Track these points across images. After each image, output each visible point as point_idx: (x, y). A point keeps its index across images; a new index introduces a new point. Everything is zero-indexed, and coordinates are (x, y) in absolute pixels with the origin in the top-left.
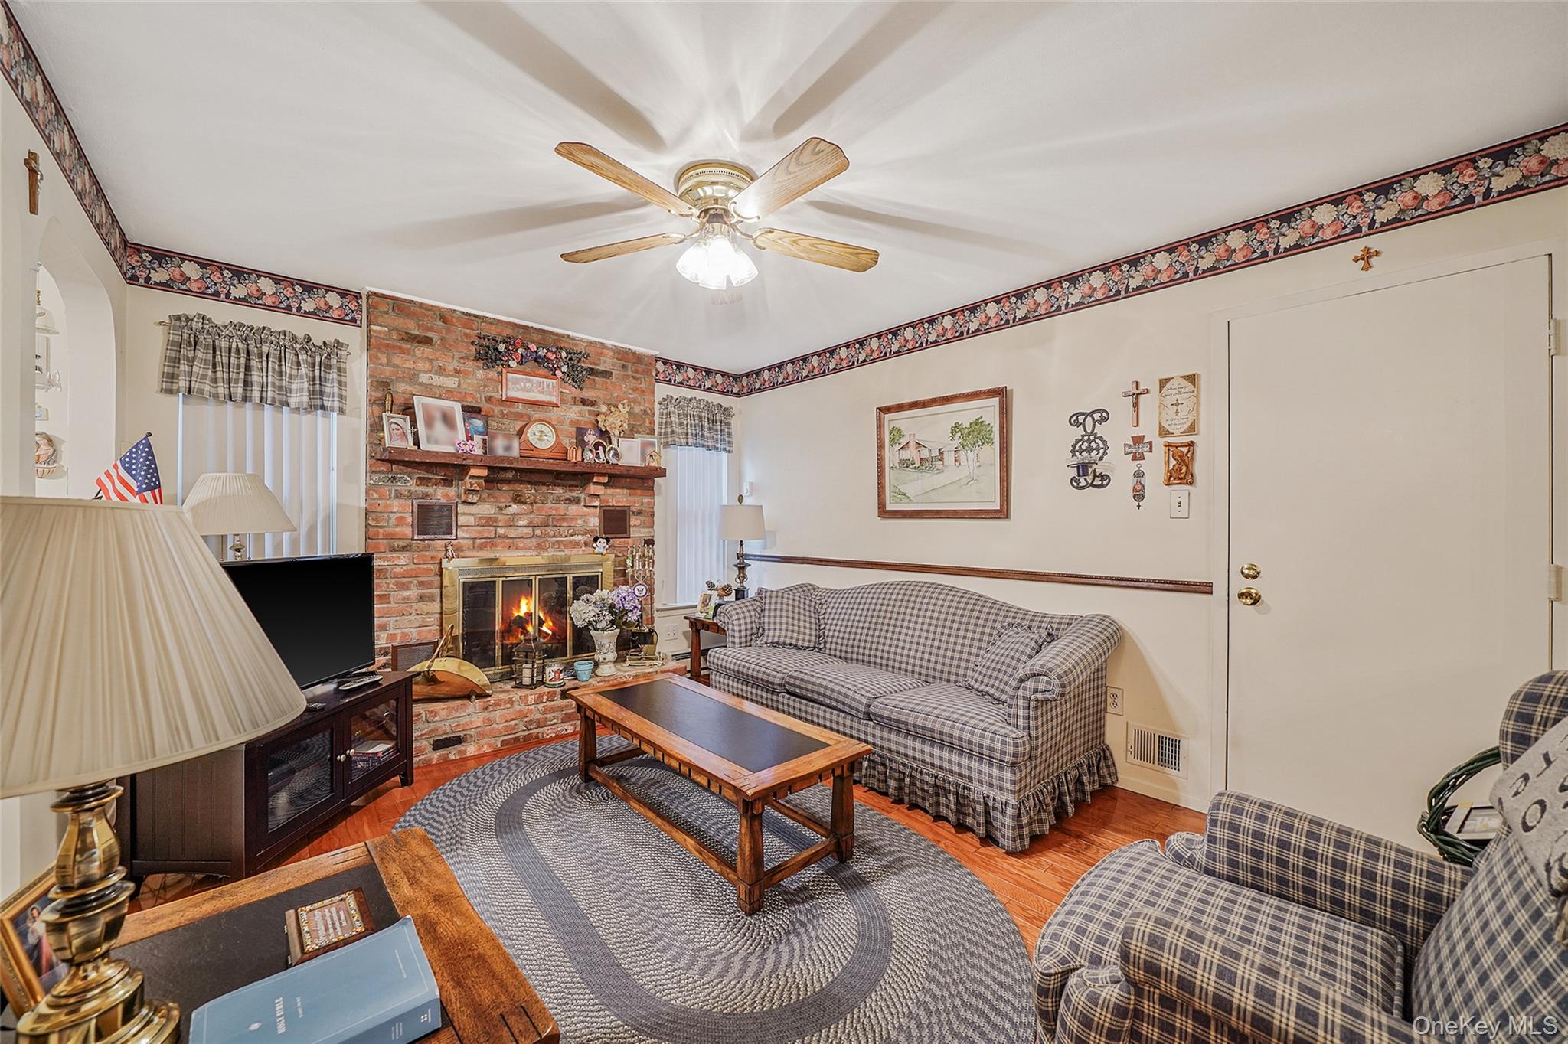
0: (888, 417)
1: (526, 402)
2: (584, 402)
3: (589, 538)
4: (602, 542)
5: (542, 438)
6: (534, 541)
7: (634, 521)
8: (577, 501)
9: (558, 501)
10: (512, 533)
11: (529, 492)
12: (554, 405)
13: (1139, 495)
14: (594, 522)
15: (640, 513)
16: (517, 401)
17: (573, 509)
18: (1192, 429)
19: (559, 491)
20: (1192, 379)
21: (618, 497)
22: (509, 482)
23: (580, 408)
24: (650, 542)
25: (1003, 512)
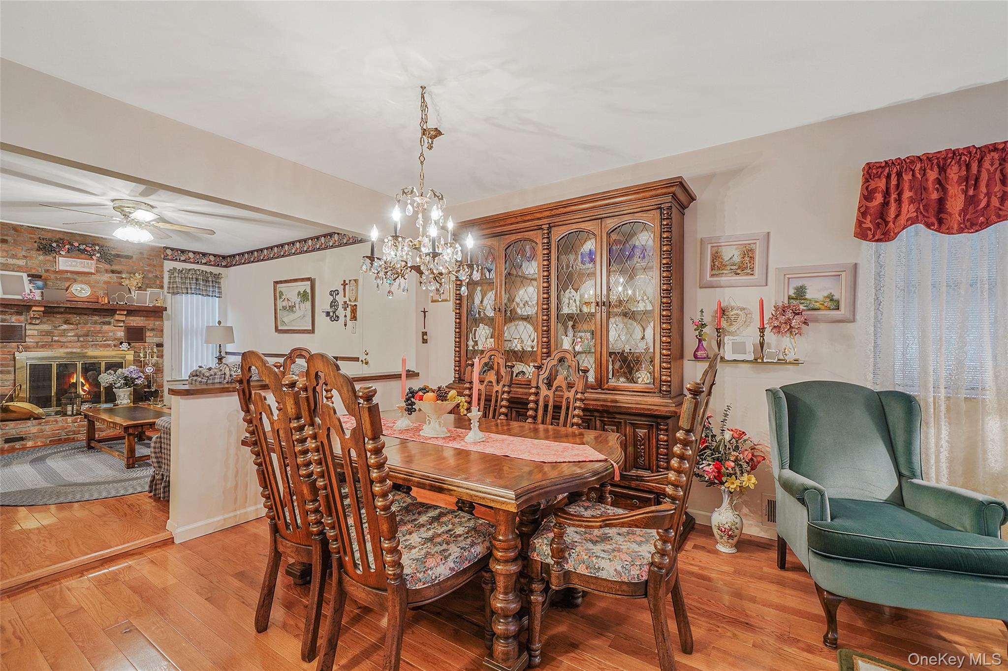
0: (278, 285)
1: (72, 272)
2: (113, 272)
3: (118, 342)
4: (125, 346)
5: (81, 291)
6: (79, 344)
7: (148, 334)
8: (109, 323)
9: (95, 323)
10: (63, 339)
11: (75, 318)
12: (92, 274)
13: (345, 325)
14: (121, 334)
15: (153, 330)
16: (67, 272)
17: (106, 328)
18: (356, 300)
19: (96, 318)
20: (355, 281)
21: (136, 321)
22: (61, 313)
23: (111, 275)
24: (160, 345)
25: (312, 331)
